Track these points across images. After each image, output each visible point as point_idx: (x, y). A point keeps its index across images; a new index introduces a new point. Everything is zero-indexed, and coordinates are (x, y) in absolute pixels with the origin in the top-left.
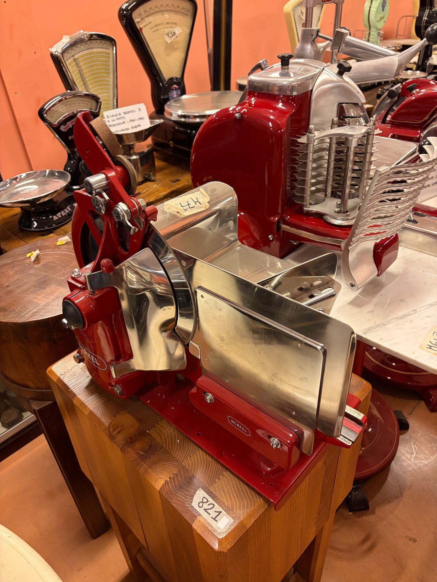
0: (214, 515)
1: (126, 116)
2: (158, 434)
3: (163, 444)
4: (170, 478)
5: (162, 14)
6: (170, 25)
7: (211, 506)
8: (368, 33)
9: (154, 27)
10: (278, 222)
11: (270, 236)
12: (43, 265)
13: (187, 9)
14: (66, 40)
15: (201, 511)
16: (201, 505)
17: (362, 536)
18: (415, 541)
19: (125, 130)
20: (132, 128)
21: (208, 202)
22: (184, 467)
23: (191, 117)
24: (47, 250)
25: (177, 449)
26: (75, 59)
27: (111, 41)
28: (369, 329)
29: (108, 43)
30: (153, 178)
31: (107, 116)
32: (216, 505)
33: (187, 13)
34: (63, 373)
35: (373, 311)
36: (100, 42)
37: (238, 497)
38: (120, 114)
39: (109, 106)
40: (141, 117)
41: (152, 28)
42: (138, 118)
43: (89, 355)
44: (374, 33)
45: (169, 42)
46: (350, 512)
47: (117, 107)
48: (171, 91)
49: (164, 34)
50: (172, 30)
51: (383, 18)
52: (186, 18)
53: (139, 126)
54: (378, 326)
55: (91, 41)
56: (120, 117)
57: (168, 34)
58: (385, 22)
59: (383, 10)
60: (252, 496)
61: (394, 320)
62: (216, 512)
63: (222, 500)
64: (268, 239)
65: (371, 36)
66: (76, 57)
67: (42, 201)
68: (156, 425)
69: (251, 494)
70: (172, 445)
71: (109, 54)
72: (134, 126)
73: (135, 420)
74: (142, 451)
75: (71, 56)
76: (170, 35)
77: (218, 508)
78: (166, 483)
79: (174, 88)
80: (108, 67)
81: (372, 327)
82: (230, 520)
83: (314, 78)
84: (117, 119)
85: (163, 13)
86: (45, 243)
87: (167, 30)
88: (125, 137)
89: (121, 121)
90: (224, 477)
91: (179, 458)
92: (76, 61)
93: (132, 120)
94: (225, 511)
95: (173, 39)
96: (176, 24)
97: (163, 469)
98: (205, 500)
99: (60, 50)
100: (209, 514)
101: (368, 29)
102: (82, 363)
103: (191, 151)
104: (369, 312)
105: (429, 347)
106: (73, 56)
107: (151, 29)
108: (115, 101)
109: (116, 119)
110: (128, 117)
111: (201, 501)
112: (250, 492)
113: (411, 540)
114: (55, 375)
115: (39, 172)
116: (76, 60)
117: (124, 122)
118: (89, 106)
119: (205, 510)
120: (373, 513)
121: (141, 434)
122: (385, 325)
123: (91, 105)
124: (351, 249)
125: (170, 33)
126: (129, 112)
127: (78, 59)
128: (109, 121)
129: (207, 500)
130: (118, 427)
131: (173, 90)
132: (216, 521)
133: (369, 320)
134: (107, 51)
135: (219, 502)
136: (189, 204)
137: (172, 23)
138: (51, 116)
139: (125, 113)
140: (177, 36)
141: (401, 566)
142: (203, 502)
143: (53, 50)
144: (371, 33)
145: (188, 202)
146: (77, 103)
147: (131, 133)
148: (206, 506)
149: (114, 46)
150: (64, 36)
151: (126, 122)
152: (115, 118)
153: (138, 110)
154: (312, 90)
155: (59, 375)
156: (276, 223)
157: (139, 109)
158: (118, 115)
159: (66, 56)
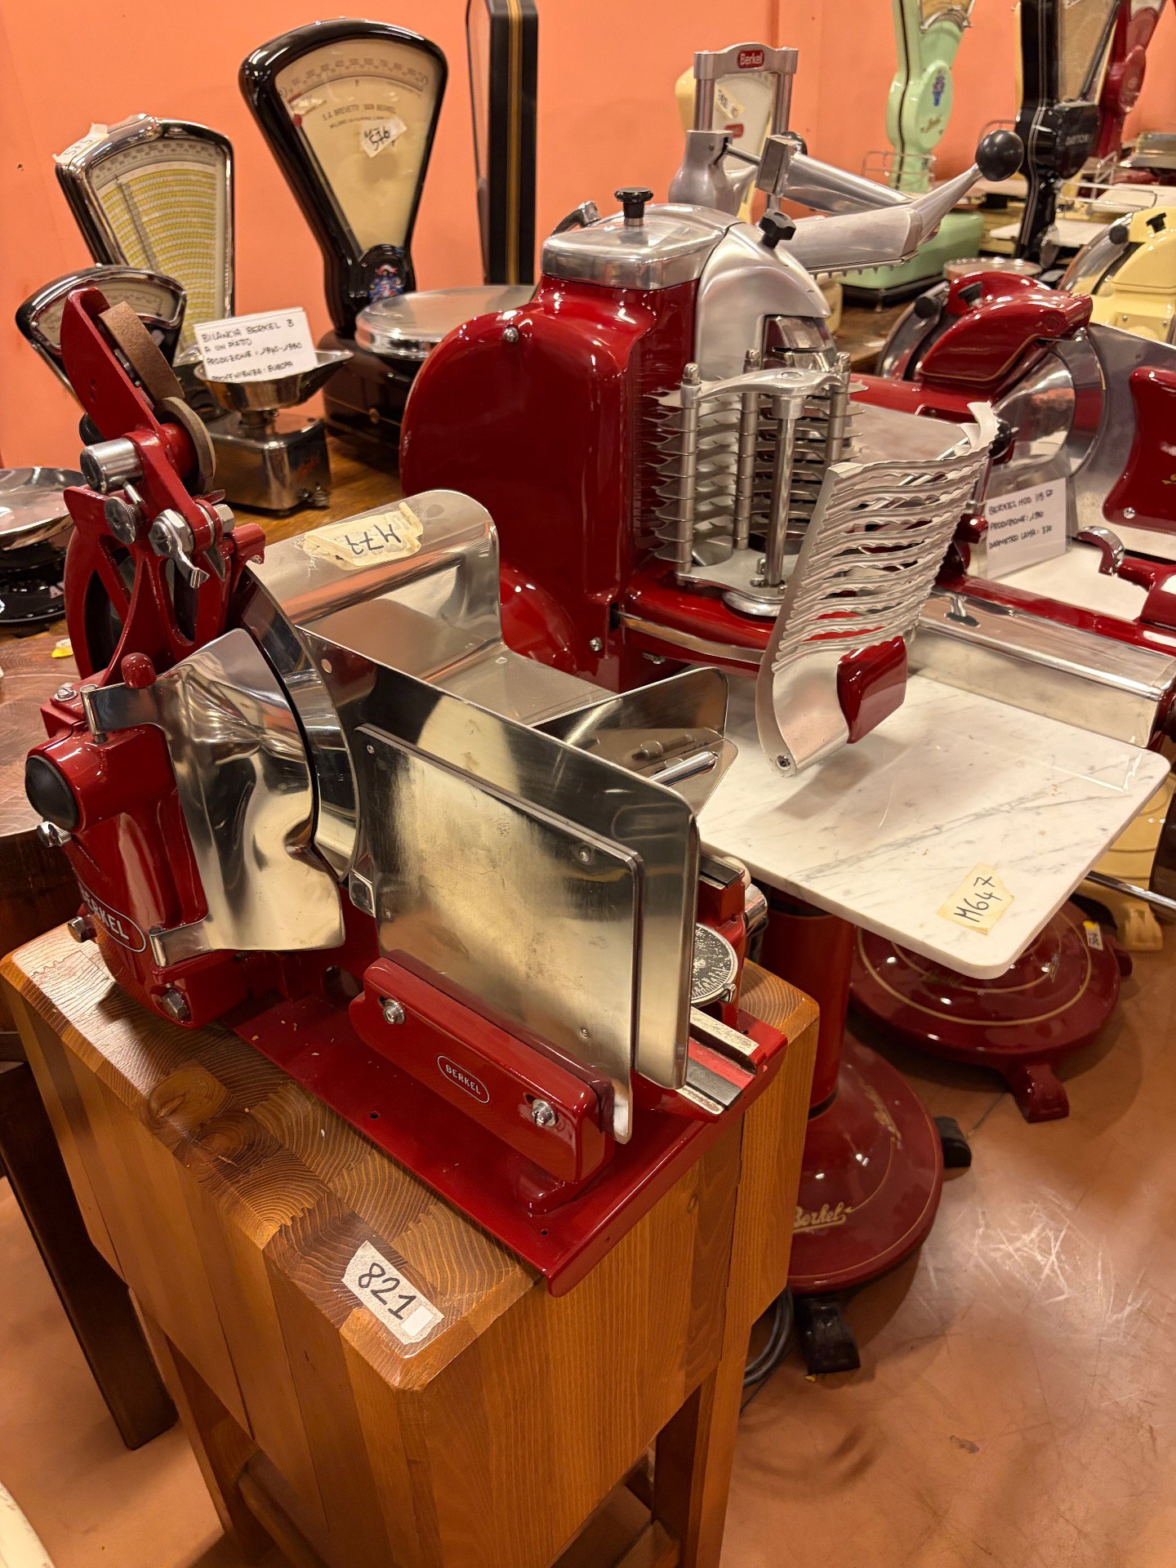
0: (394, 1302)
1: (252, 336)
2: (274, 1115)
3: (285, 1141)
4: (293, 1218)
5: (354, 83)
6: (375, 113)
7: (391, 1284)
8: (898, 159)
9: (333, 113)
10: (614, 605)
11: (594, 642)
12: (10, 705)
13: (420, 74)
14: (97, 137)
15: (364, 1295)
16: (365, 1281)
17: (840, 1436)
18: (973, 1449)
19: (249, 374)
20: (270, 368)
21: (420, 538)
22: (330, 1194)
23: (422, 346)
24: (25, 670)
25: (318, 1151)
26: (120, 186)
27: (220, 144)
28: (821, 870)
29: (212, 150)
30: (321, 500)
31: (205, 337)
32: (403, 1281)
33: (420, 84)
34: (40, 970)
35: (834, 828)
36: (190, 146)
37: (459, 1263)
38: (237, 333)
39: (211, 310)
40: (292, 343)
41: (327, 116)
42: (287, 343)
43: (103, 915)
44: (913, 162)
45: (372, 154)
46: (810, 1374)
47: (233, 314)
48: (377, 281)
49: (358, 134)
50: (380, 125)
51: (938, 121)
52: (419, 96)
53: (289, 364)
54: (843, 861)
55: (166, 142)
56: (238, 338)
57: (368, 135)
58: (941, 132)
59: (937, 102)
60: (496, 1260)
61: (884, 849)
62: (401, 1297)
63: (419, 1270)
64: (590, 648)
65: (906, 169)
66: (123, 180)
67: (17, 545)
68: (271, 1095)
69: (493, 1256)
70: (306, 1144)
71: (212, 176)
72: (274, 364)
73: (218, 1083)
74: (228, 1157)
75: (110, 177)
76: (375, 138)
77: (406, 1287)
78: (283, 1230)
79: (385, 273)
80: (211, 212)
81: (827, 865)
82: (435, 1315)
83: (706, 249)
84: (231, 344)
85: (357, 82)
86: (22, 652)
87: (367, 126)
88: (248, 391)
89: (241, 350)
90: (431, 1217)
91: (320, 1173)
92: (122, 191)
93: (268, 350)
94: (424, 1295)
95: (381, 147)
96: (390, 109)
97: (279, 1198)
98: (376, 1271)
99: (80, 161)
100: (384, 1302)
101: (898, 150)
102: (89, 942)
103: (399, 427)
104: (825, 829)
105: (962, 913)
106: (116, 177)
107: (325, 119)
108: (227, 300)
109: (227, 346)
110: (259, 340)
111: (368, 1272)
112: (492, 1252)
113: (962, 1446)
114: (19, 973)
115: (13, 472)
116: (124, 187)
117: (248, 354)
118: (154, 305)
119: (375, 1293)
120: (870, 1376)
121: (231, 1115)
122: (859, 860)
123: (160, 304)
124: (777, 670)
125: (374, 132)
126: (261, 328)
127: (128, 186)
128: (207, 350)
129: (382, 1270)
130: (172, 1100)
131: (381, 278)
132: (401, 1318)
133: (822, 848)
134: (210, 169)
135: (411, 1274)
136: (367, 541)
137: (379, 108)
138: (51, 326)
139: (251, 330)
140: (393, 142)
141: (935, 1513)
142: (371, 1275)
143: (63, 160)
144: (907, 160)
145: (365, 533)
146: (121, 295)
147: (265, 382)
148: (377, 1284)
149: (228, 157)
150: (94, 126)
151: (252, 353)
152: (225, 341)
153: (287, 323)
154: (698, 280)
155: (30, 975)
156: (608, 610)
157: (290, 321)
158: (232, 334)
159: (98, 177)
